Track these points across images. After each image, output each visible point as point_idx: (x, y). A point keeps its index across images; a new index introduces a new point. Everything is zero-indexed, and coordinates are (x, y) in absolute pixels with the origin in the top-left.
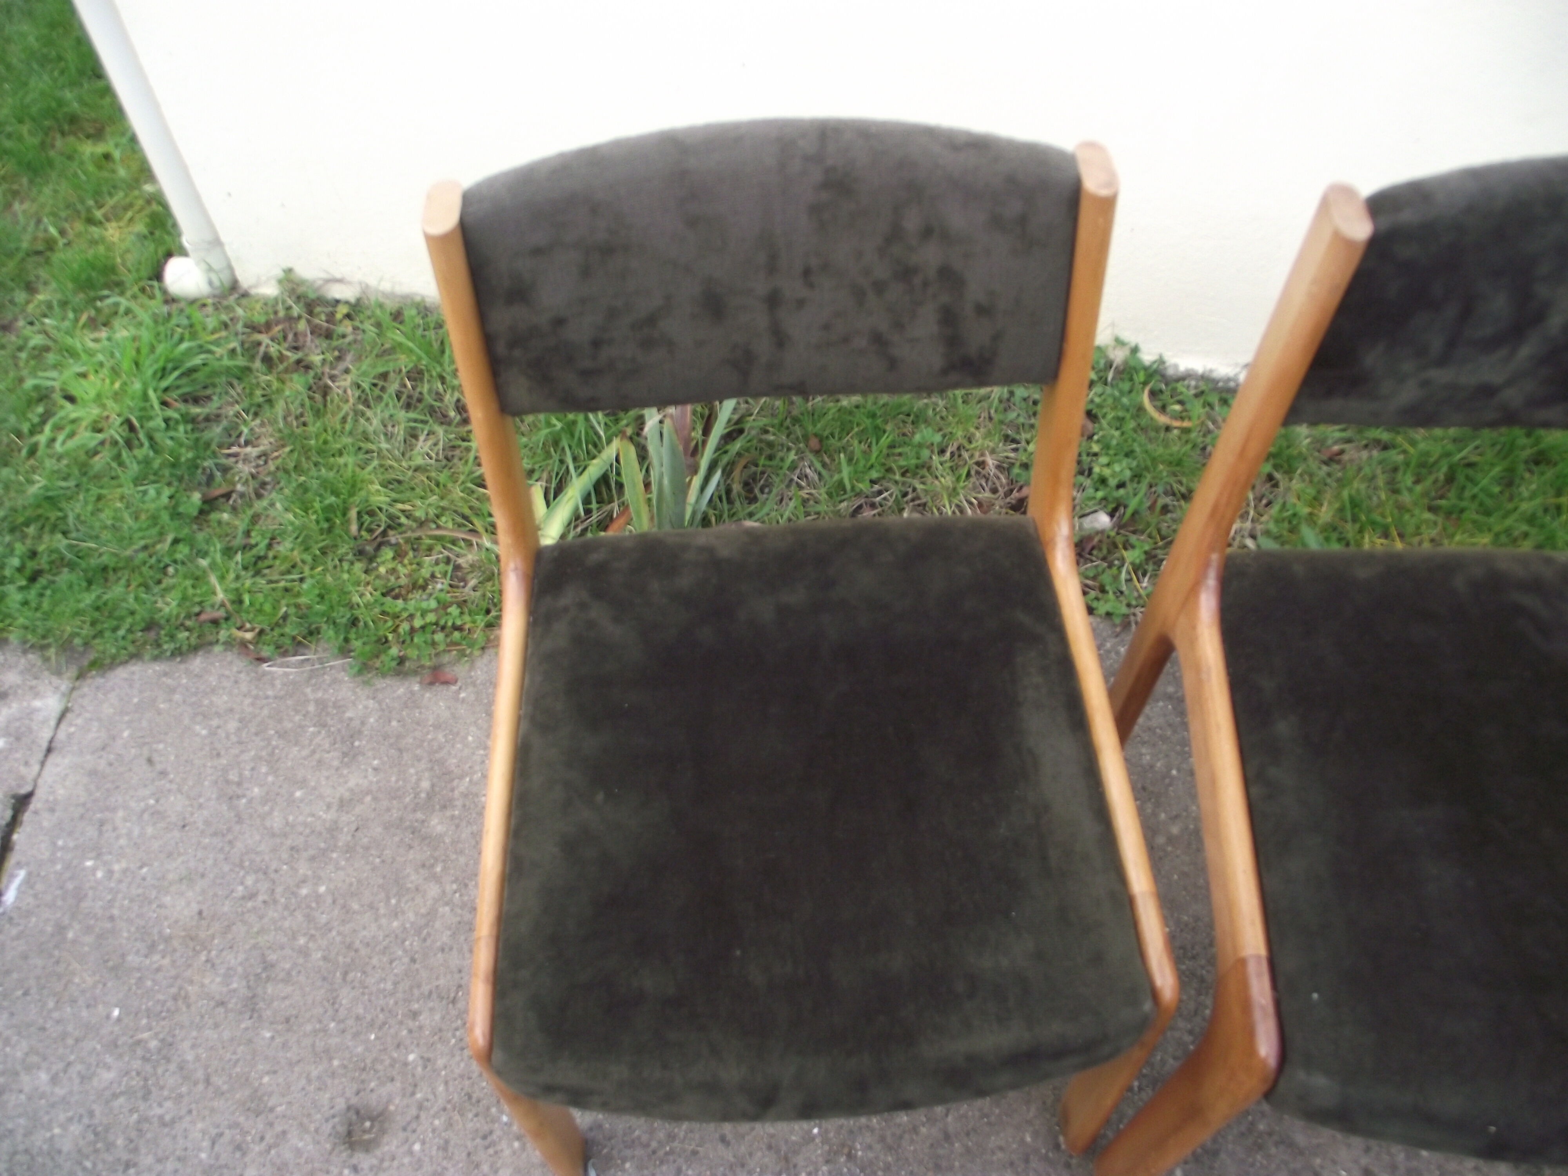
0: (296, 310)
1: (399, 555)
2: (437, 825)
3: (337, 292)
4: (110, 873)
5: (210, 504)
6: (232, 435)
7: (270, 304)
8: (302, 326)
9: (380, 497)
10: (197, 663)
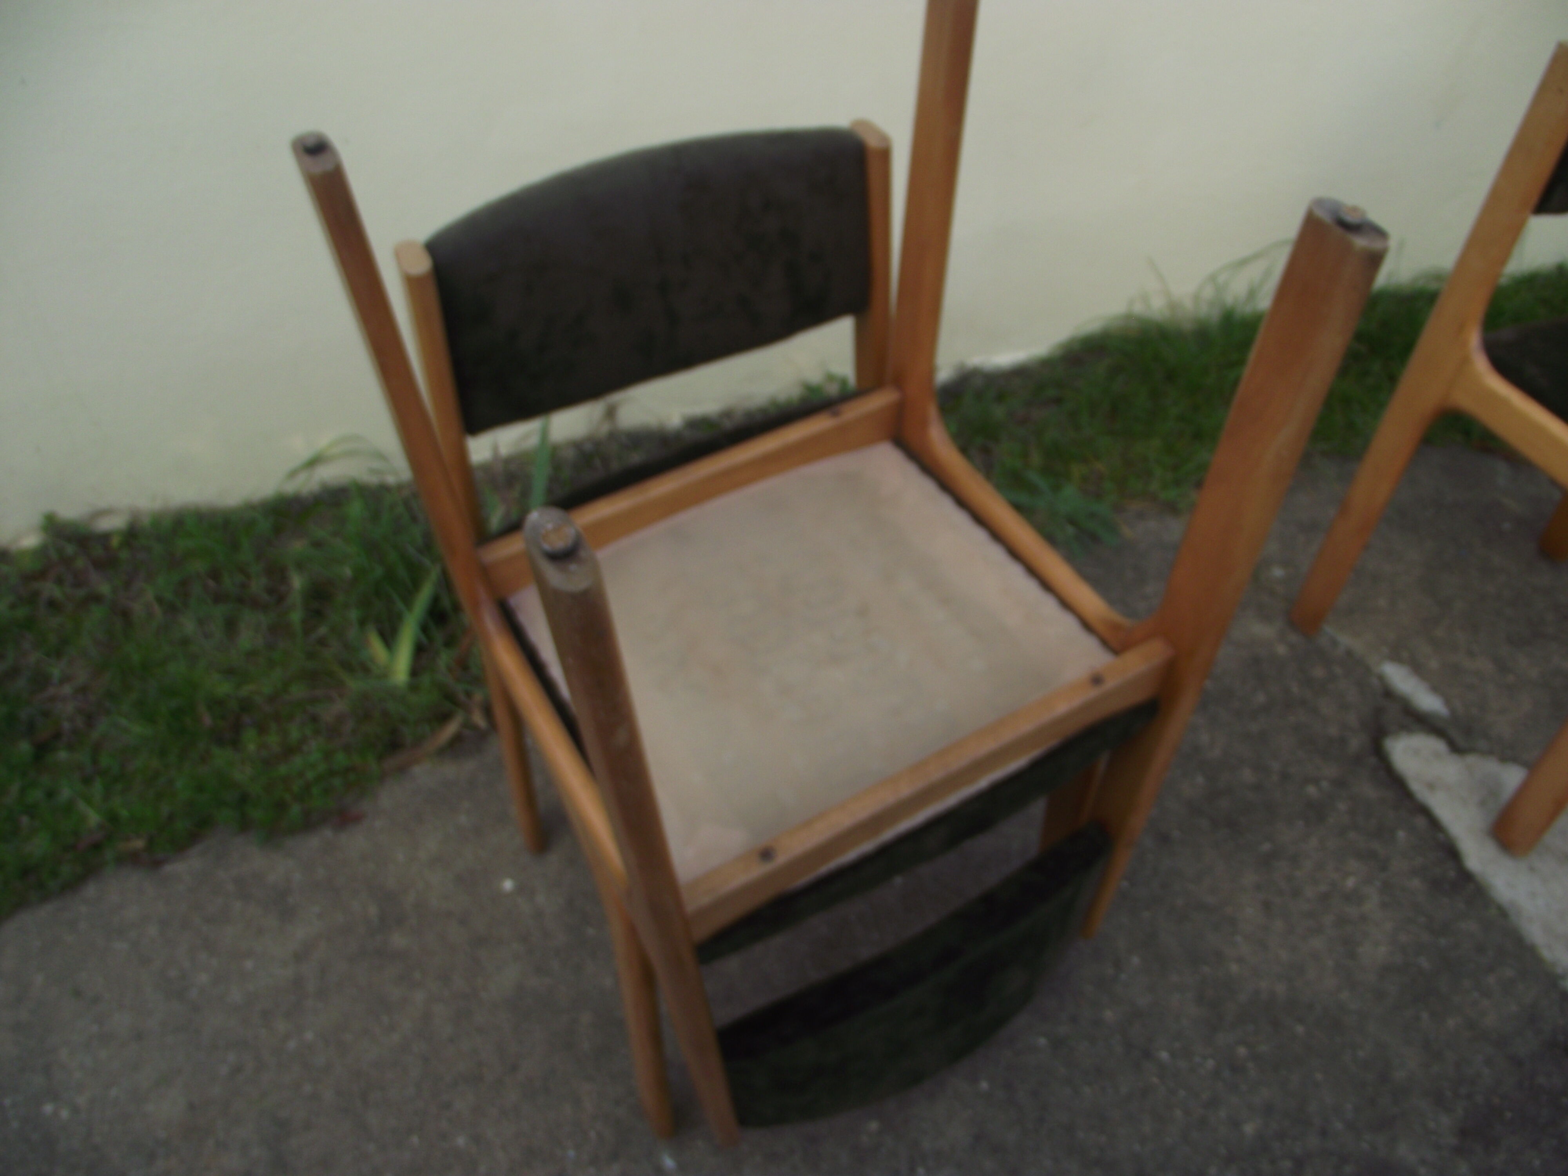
0: (70, 549)
1: (262, 729)
2: (399, 940)
3: (106, 524)
4: (75, 1110)
5: (42, 749)
6: (41, 681)
7: (41, 552)
8: (81, 563)
9: (224, 688)
10: (91, 890)
